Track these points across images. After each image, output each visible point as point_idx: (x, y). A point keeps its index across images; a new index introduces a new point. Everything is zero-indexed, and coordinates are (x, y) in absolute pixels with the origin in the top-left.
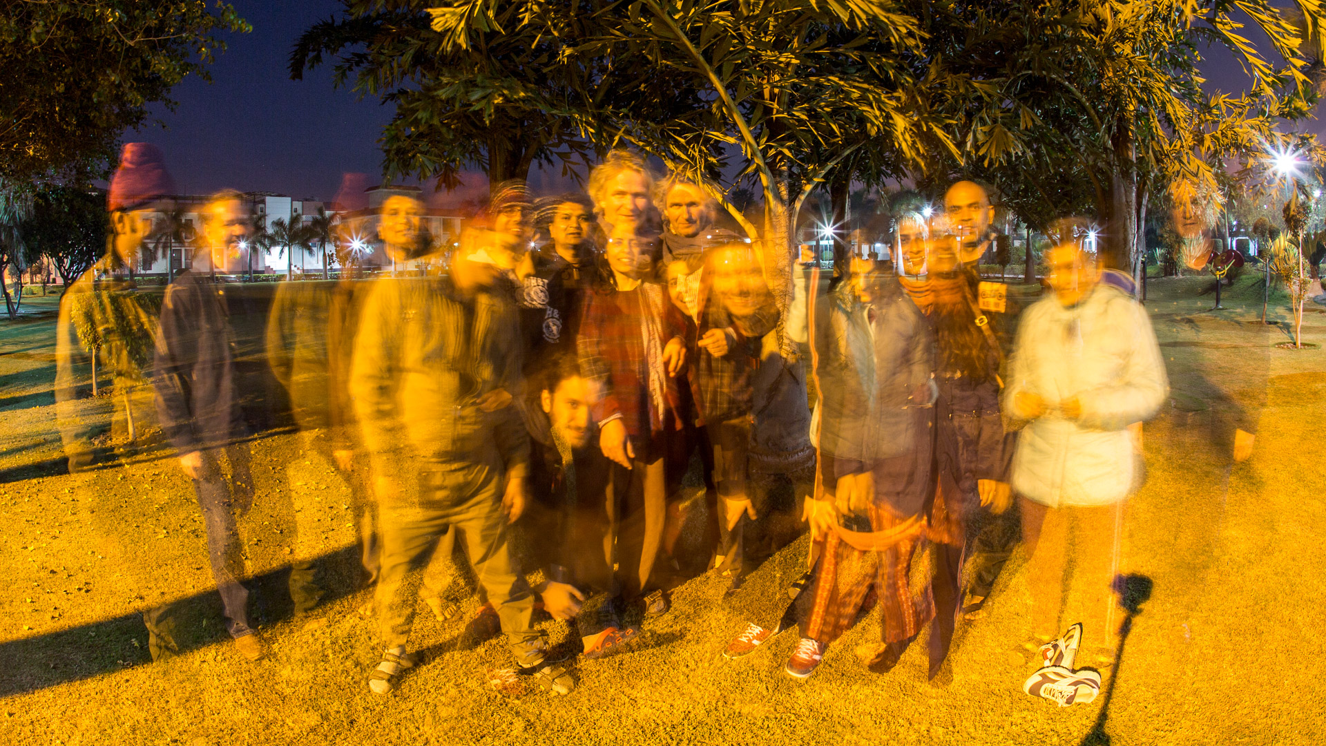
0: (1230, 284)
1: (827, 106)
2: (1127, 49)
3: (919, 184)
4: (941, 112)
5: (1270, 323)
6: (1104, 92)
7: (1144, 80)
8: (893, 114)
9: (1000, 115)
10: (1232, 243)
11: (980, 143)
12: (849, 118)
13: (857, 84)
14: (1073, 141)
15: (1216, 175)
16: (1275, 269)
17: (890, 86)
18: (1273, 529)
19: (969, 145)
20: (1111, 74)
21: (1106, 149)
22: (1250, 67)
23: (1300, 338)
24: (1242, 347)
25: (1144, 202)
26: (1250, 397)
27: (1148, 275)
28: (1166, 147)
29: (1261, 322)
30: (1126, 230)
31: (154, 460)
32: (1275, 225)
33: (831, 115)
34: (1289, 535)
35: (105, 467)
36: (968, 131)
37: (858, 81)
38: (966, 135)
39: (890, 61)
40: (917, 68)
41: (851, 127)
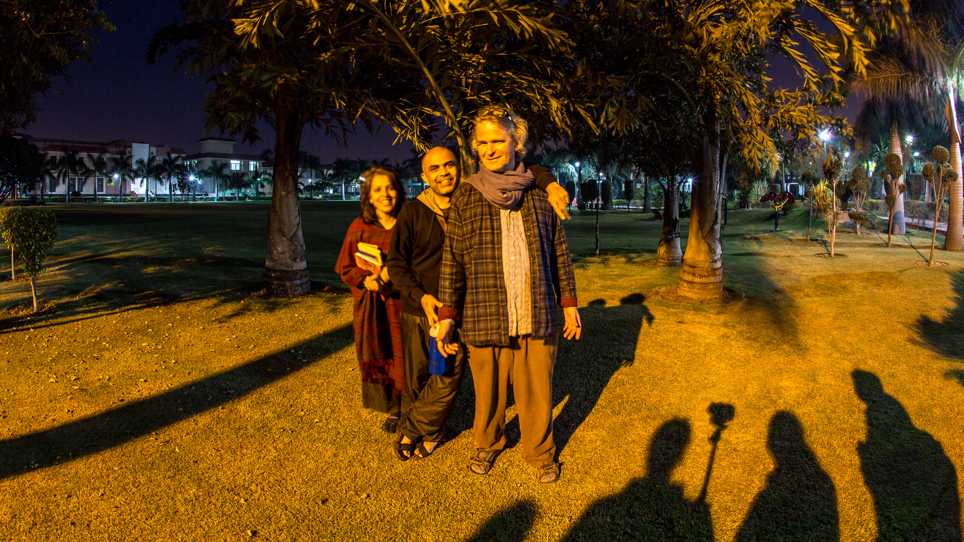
0: (785, 214)
1: (505, 92)
2: (717, 58)
3: (570, 145)
4: (584, 98)
5: (812, 240)
6: (700, 86)
8: (549, 99)
9: (624, 101)
10: (787, 187)
11: (610, 120)
12: (520, 100)
13: (525, 77)
14: (676, 119)
15: (775, 143)
16: (816, 204)
17: (550, 79)
18: (815, 381)
19: (602, 120)
20: (704, 75)
21: (699, 125)
22: (802, 71)
23: (833, 250)
24: (793, 256)
25: (725, 160)
26: (798, 290)
27: (728, 208)
28: (741, 124)
29: (806, 240)
30: (711, 179)
31: (49, 325)
32: (816, 175)
34: (826, 384)
36: (602, 111)
37: (526, 76)
38: (601, 114)
39: (549, 62)
40: (571, 68)
41: (520, 106)
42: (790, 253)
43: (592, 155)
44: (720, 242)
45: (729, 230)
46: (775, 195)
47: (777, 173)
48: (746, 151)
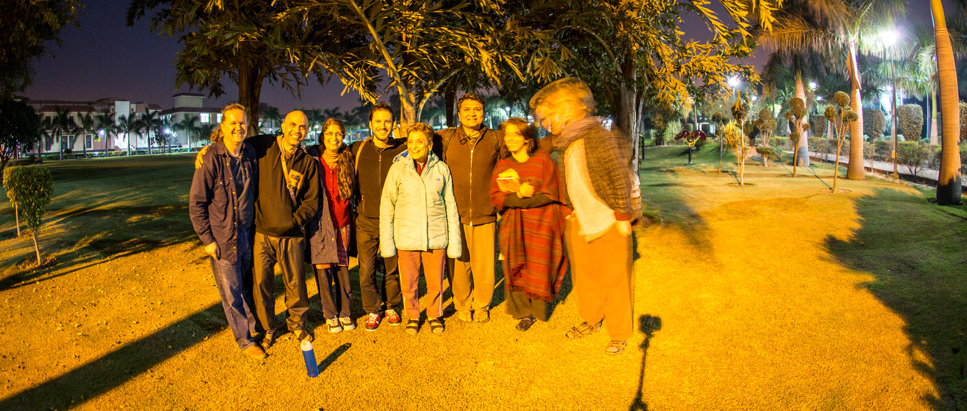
0: (698, 149)
1: (441, 45)
2: (634, 15)
3: (500, 92)
4: (512, 50)
5: (723, 172)
6: (619, 39)
7: (644, 33)
8: (480, 50)
9: (549, 52)
10: (699, 126)
11: (535, 69)
12: (455, 53)
13: (459, 32)
14: (597, 68)
15: (688, 88)
16: (726, 141)
17: (480, 33)
18: (732, 292)
19: (528, 69)
20: (622, 29)
21: (617, 73)
22: (712, 26)
23: (743, 180)
24: (706, 186)
25: (641, 103)
26: (712, 215)
27: (645, 145)
28: (656, 72)
29: (718, 171)
30: (629, 120)
31: (52, 277)
32: (726, 116)
33: (443, 51)
34: (743, 296)
35: (26, 284)
36: (529, 61)
37: (460, 30)
38: (527, 64)
39: (481, 18)
40: (501, 23)
41: (454, 58)
42: (703, 183)
43: (520, 101)
44: (638, 175)
45: (645, 165)
46: (688, 133)
47: (690, 114)
48: (659, 96)
